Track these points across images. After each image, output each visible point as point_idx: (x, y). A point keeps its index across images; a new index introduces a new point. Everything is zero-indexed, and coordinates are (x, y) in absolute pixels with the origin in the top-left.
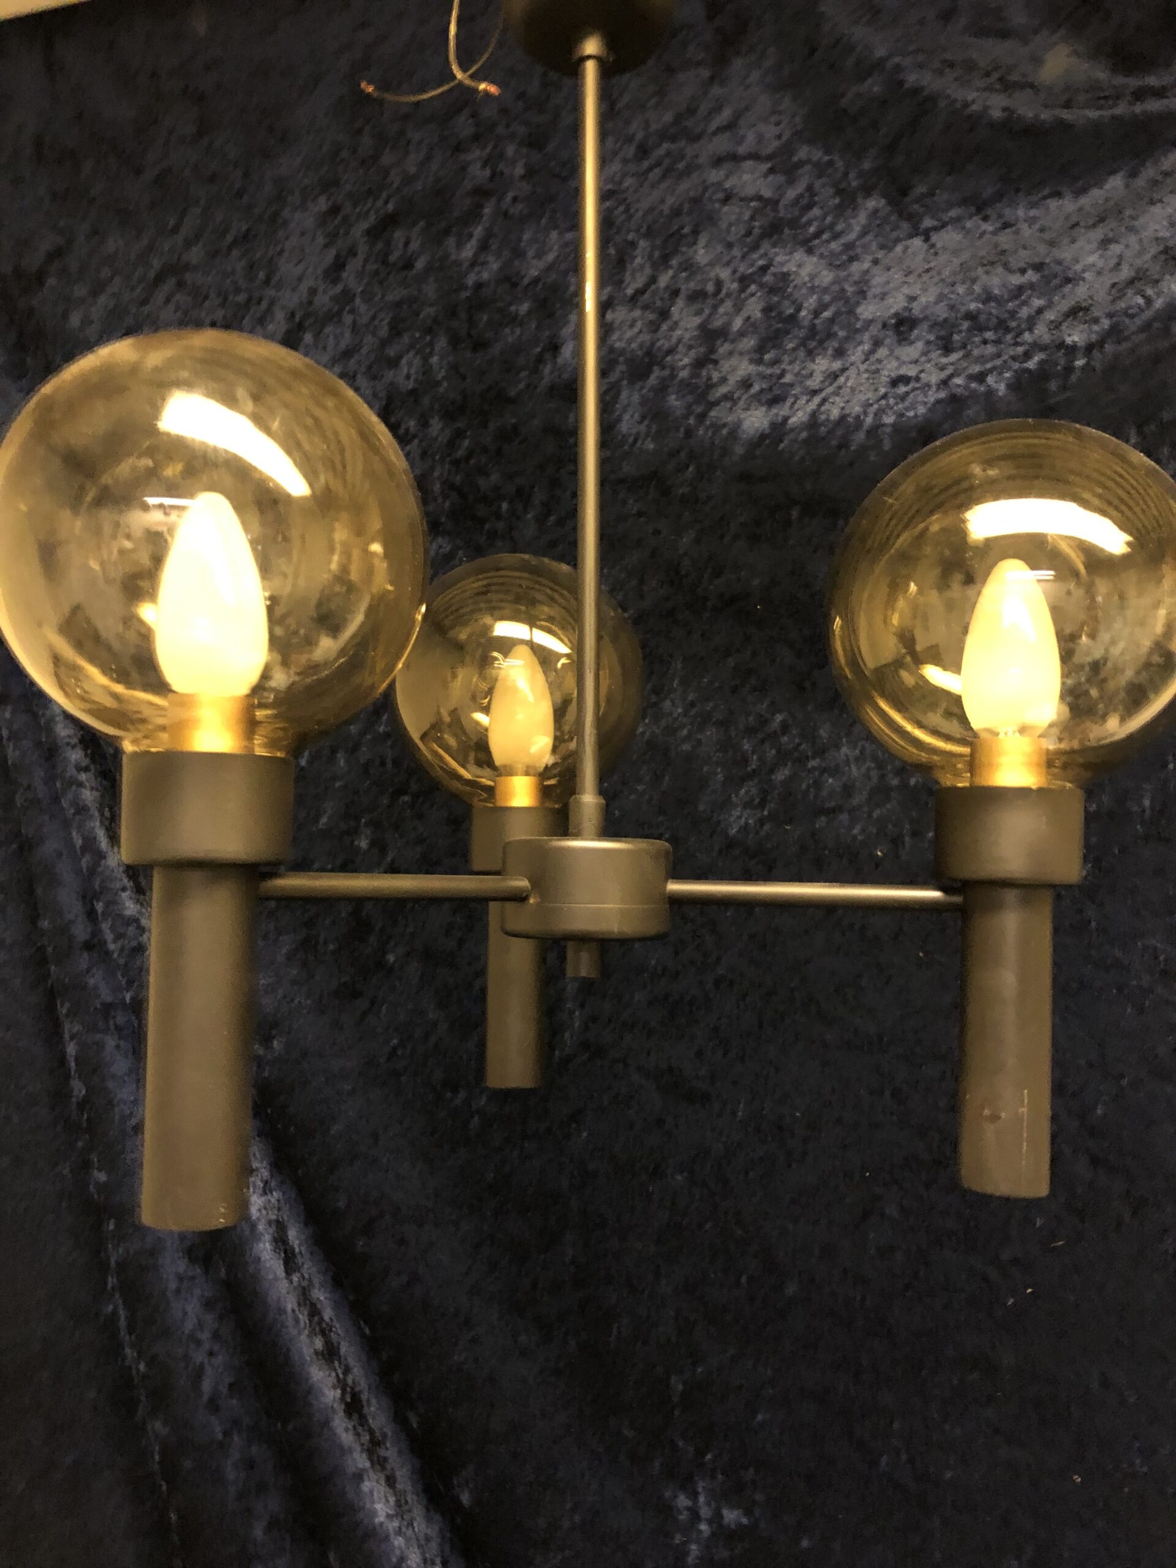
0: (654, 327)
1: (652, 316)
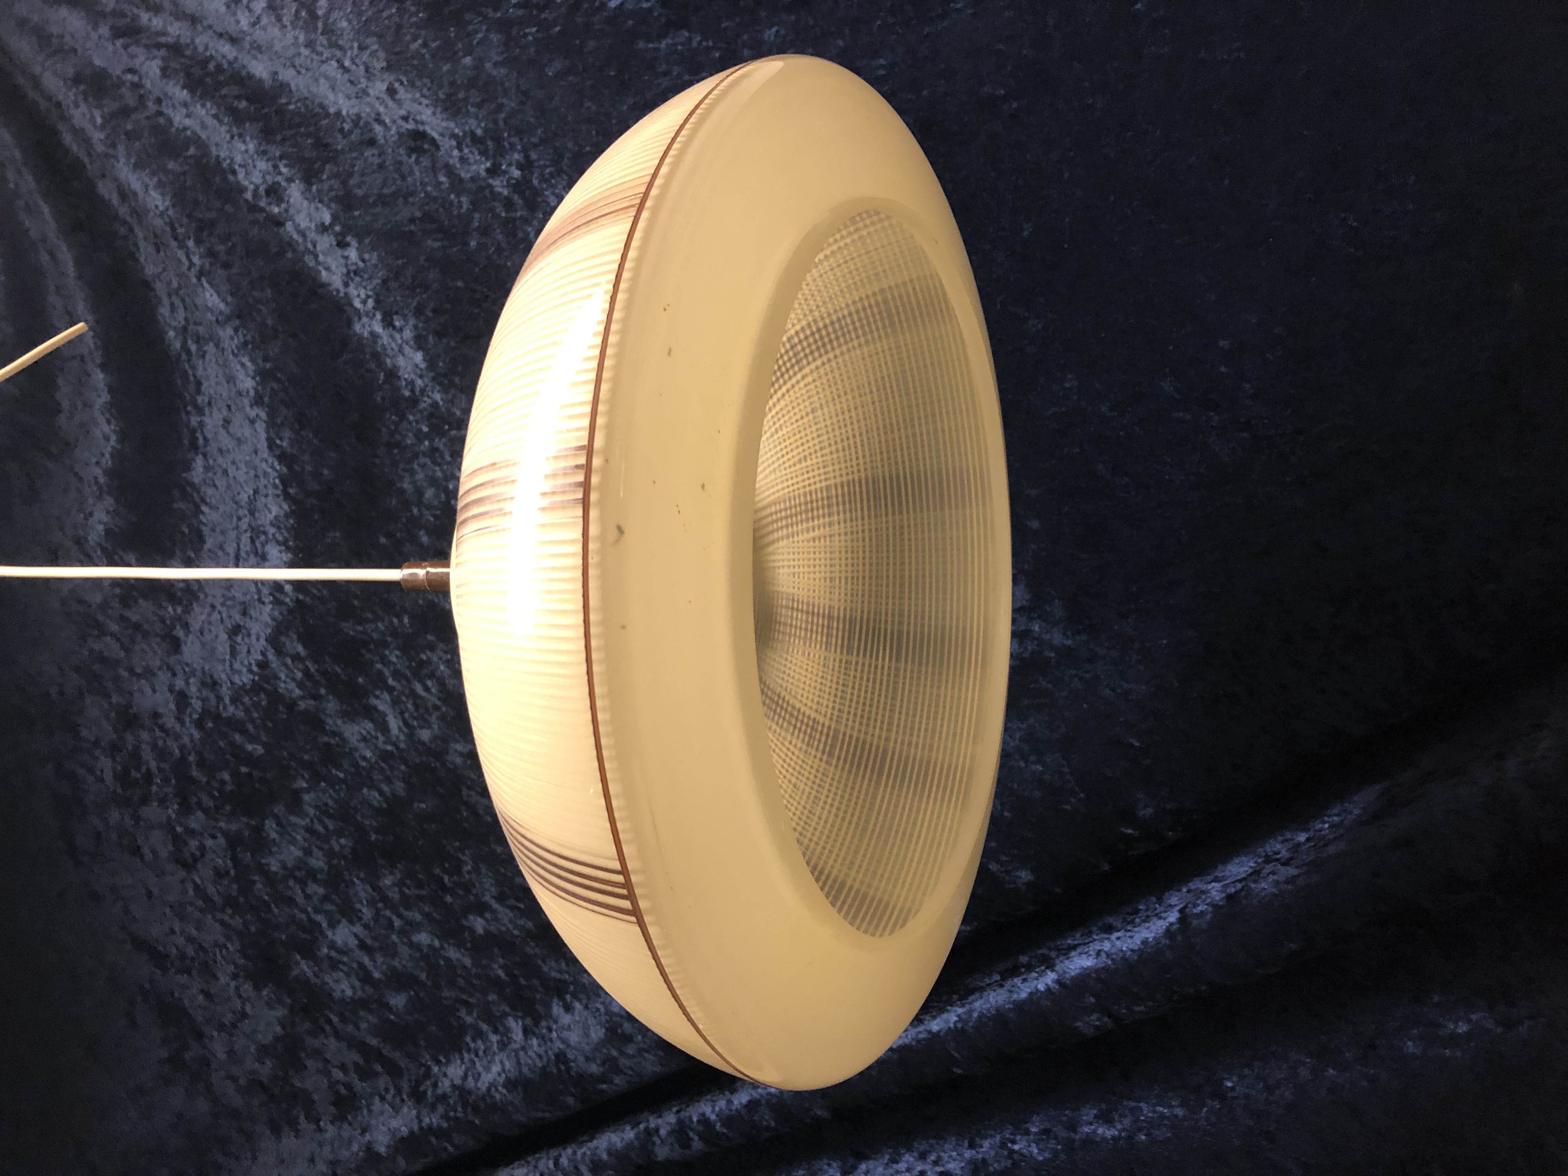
0: (146, 635)
1: (139, 637)
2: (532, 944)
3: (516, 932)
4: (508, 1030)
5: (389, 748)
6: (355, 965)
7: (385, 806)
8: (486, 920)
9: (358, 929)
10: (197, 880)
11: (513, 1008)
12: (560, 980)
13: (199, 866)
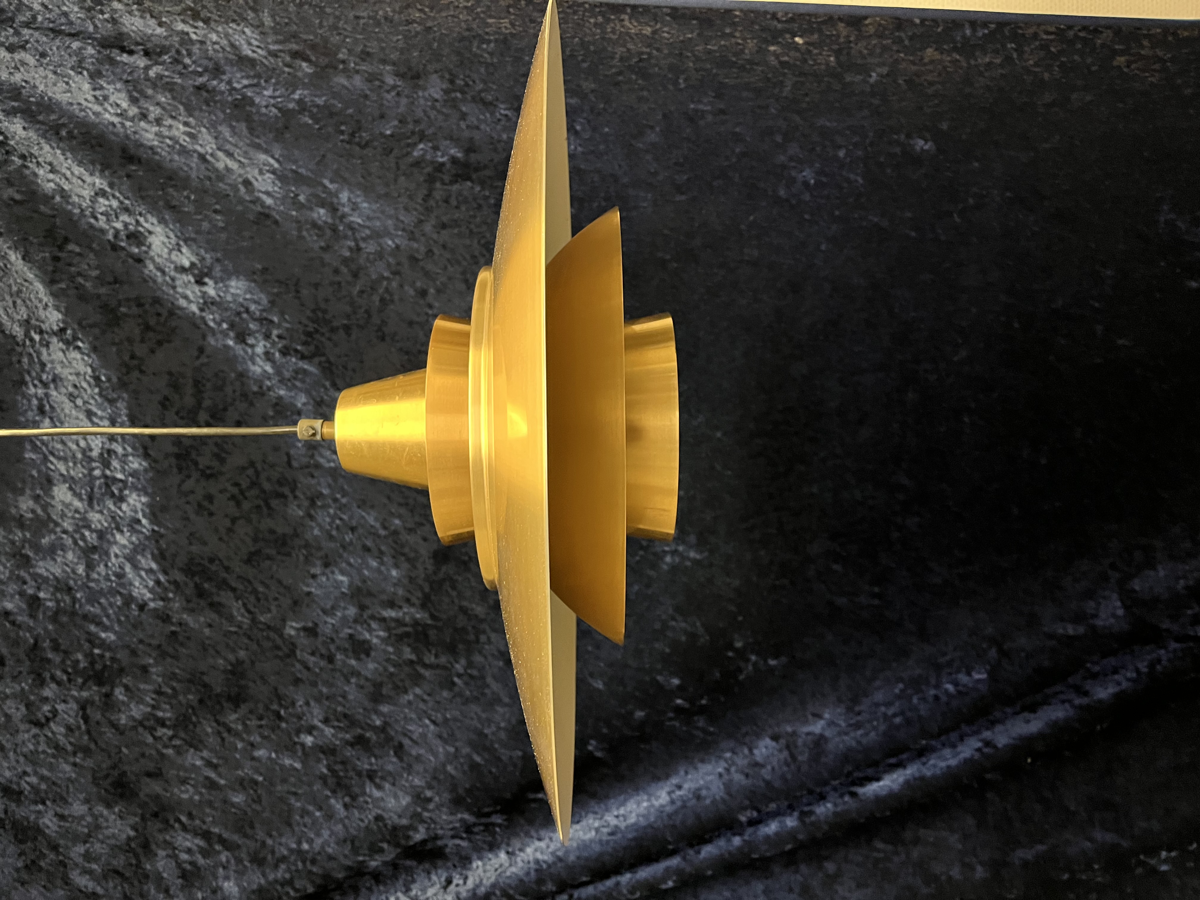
2: (349, 748)
3: (338, 742)
4: (330, 807)
5: (233, 629)
6: (201, 779)
7: (229, 668)
8: (315, 737)
9: (205, 754)
10: (50, 734)
11: (334, 792)
12: (371, 770)
13: (52, 724)
